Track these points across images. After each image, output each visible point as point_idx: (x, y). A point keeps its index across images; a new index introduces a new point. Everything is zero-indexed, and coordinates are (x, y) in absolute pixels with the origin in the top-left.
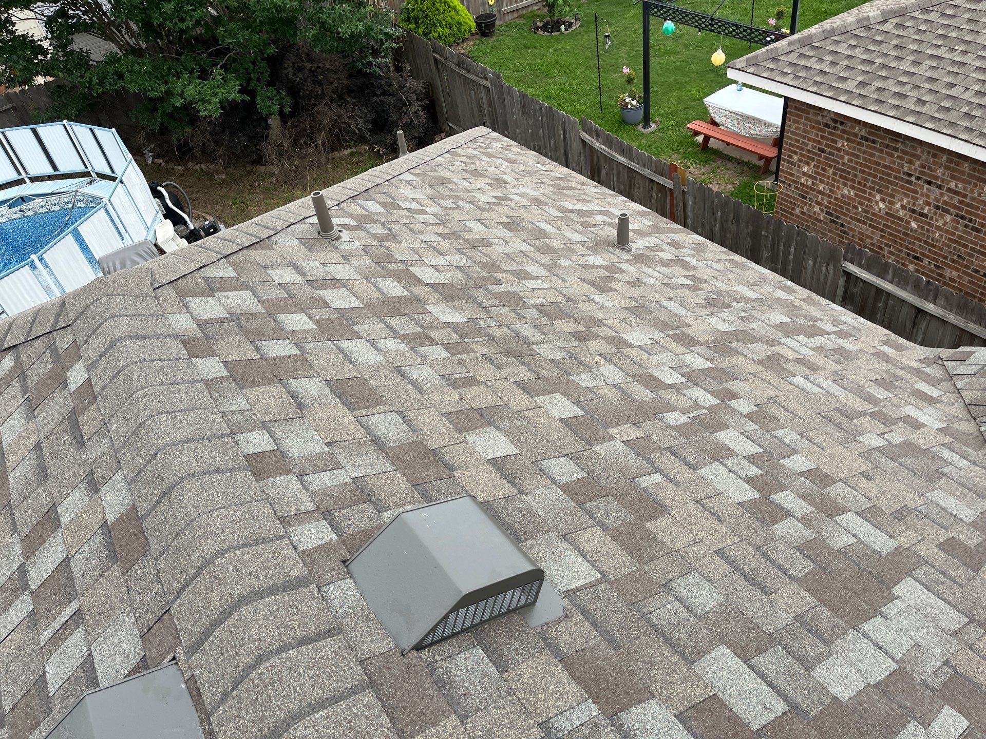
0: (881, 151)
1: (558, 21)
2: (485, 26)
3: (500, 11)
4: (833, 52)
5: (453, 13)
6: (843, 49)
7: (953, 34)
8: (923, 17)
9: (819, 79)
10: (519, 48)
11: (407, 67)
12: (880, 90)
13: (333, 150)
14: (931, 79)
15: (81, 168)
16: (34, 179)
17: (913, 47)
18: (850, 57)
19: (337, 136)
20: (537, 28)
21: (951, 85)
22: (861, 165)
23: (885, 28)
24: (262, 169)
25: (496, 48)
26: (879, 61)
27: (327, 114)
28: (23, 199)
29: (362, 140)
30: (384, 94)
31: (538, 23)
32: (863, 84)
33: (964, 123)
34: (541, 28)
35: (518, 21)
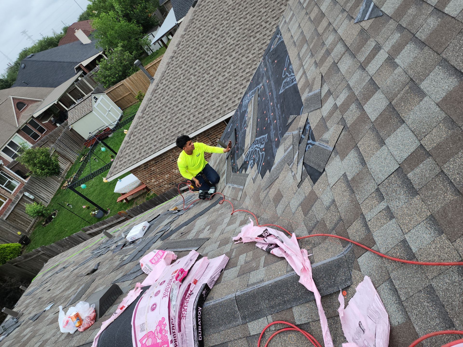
0: (162, 162)
1: (49, 217)
2: (25, 241)
3: (26, 233)
4: (126, 154)
5: (8, 249)
6: (128, 151)
7: (146, 127)
8: (136, 130)
9: (130, 162)
10: (44, 235)
20: (44, 225)
22: (162, 168)
31: (43, 223)
34: (46, 223)
35: (35, 230)
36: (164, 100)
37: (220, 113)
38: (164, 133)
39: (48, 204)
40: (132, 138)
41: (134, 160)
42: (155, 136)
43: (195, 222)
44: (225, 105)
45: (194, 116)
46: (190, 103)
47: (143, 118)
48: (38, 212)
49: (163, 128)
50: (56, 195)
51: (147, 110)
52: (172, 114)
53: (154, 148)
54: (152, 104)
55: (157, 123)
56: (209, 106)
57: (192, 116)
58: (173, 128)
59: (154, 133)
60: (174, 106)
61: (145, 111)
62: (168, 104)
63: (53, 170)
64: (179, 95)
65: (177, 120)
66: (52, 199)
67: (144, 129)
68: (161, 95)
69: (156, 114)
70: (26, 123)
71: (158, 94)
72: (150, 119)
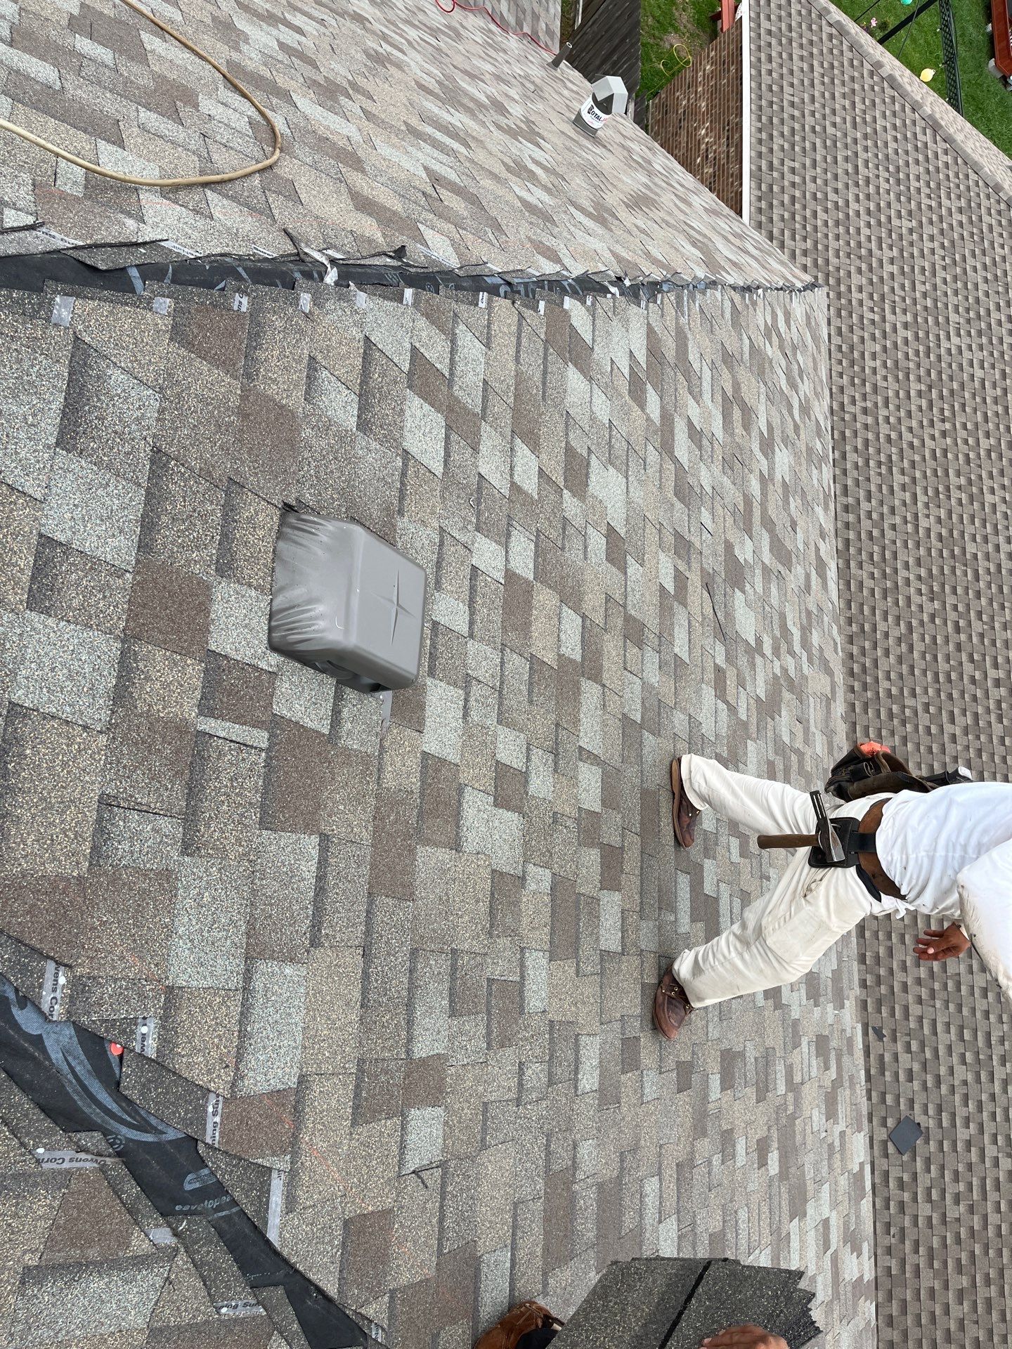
7: (836, 71)
8: (845, 48)
12: (770, 45)
14: (791, 72)
17: (815, 51)
18: (790, 15)
21: (792, 85)
23: (825, 27)
26: (794, 34)
33: (764, 103)
36: (890, 138)
38: (792, 105)
42: (796, 82)
45: (793, 185)
46: (836, 191)
47: (872, 74)
51: (889, 91)
52: (835, 142)
53: (765, 67)
55: (833, 98)
56: (798, 226)
57: (798, 180)
58: (793, 129)
59: (806, 82)
60: (856, 154)
61: (886, 84)
62: (870, 142)
64: (877, 177)
65: (808, 145)
67: (836, 64)
68: (909, 135)
69: (859, 106)
71: (919, 131)
72: (857, 87)
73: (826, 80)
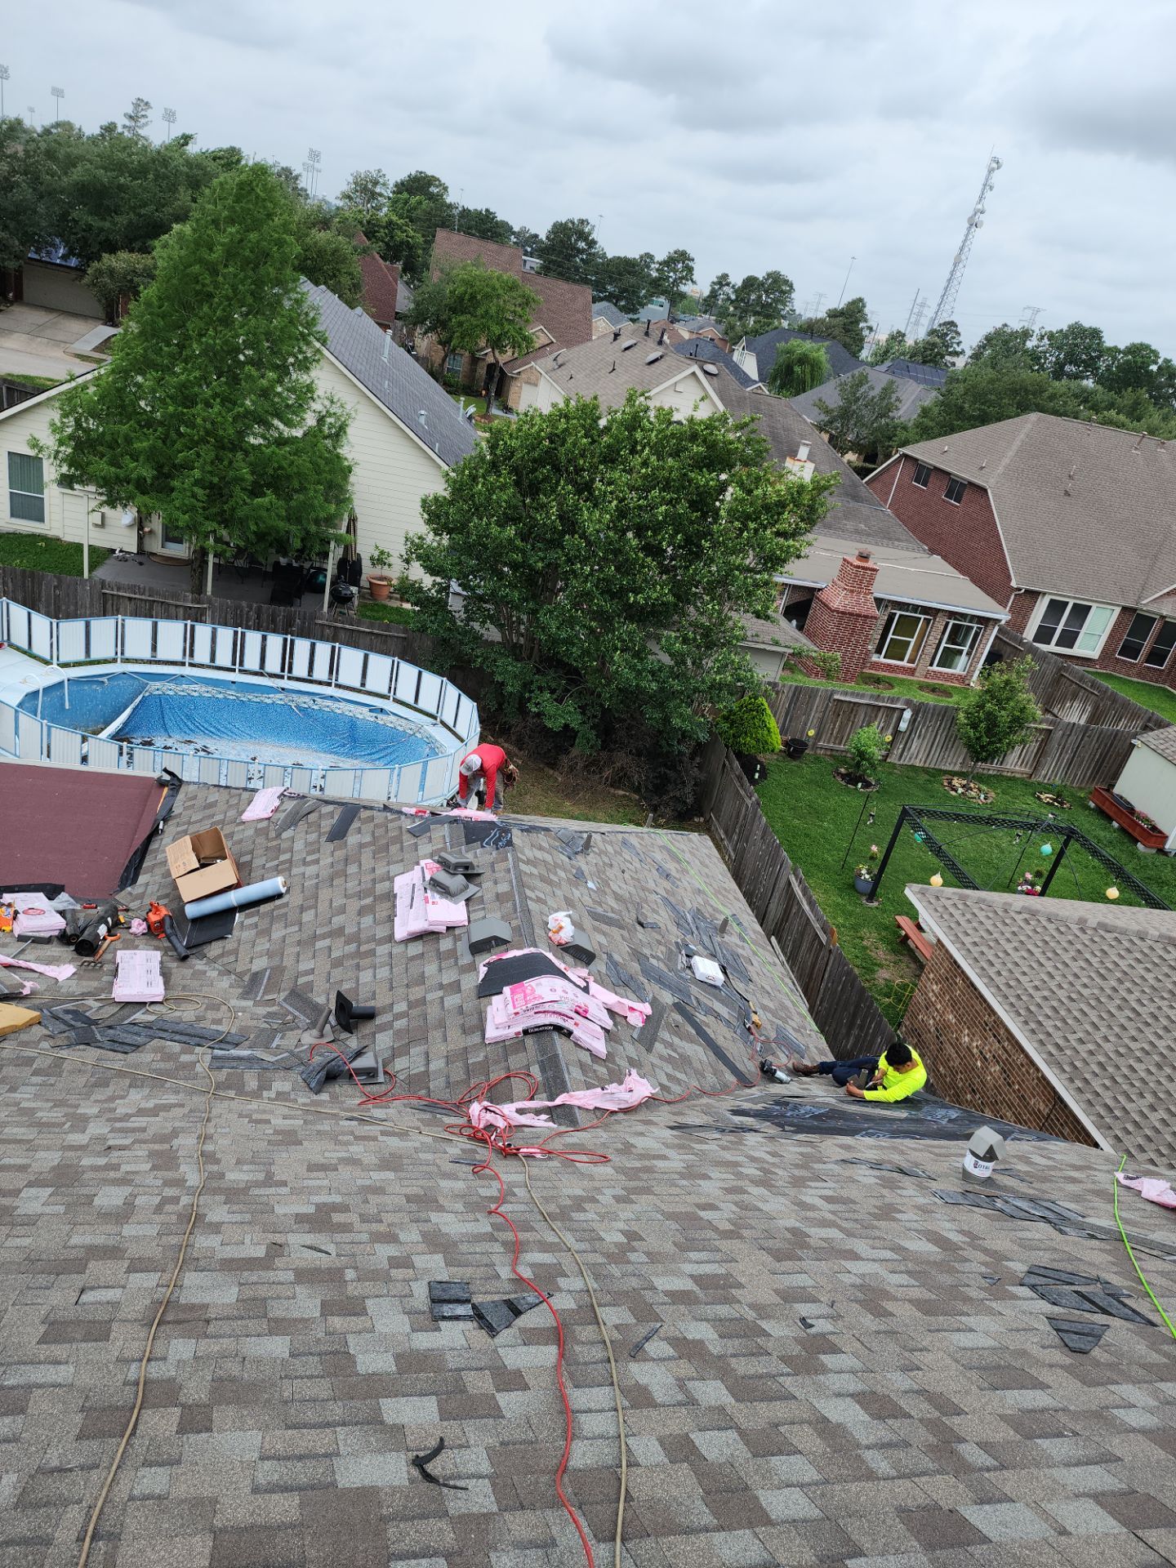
1: (860, 776)
2: (795, 749)
3: (814, 744)
4: (974, 914)
5: (766, 732)
6: (981, 916)
7: (1052, 944)
8: (1045, 923)
9: (953, 925)
10: (811, 781)
11: (698, 760)
12: (983, 953)
13: (612, 786)
14: (1016, 964)
15: (433, 711)
16: (396, 701)
17: (1023, 938)
18: (981, 923)
19: (620, 778)
20: (839, 774)
21: (1024, 974)
23: (1016, 917)
24: (551, 772)
25: (791, 771)
26: (996, 935)
27: (622, 759)
28: (382, 710)
29: (637, 790)
30: (673, 768)
31: (843, 770)
32: (975, 944)
33: (1013, 1000)
34: (843, 776)
35: (827, 759)
36: (1143, 972)
37: (1102, 1117)
38: (1037, 988)
39: (896, 762)
40: (1018, 918)
41: (960, 935)
42: (1026, 969)
43: (701, 1045)
44: (1130, 1127)
45: (1091, 1053)
46: (1134, 1039)
47: (1083, 930)
48: (862, 754)
49: (1052, 984)
50: (925, 770)
51: (1107, 936)
52: (1098, 999)
53: (992, 972)
54: (1127, 944)
55: (1067, 965)
56: (1125, 1087)
57: (1091, 1047)
58: (1054, 1008)
59: (1035, 965)
60: (1124, 999)
61: (1102, 932)
62: (1128, 984)
63: (982, 747)
64: (1160, 1008)
65: (1077, 1014)
66: (912, 766)
67: (1047, 939)
68: (1157, 961)
69: (1094, 960)
70: (1163, 617)
71: (1161, 953)
72: (1079, 947)
73: (1050, 955)
